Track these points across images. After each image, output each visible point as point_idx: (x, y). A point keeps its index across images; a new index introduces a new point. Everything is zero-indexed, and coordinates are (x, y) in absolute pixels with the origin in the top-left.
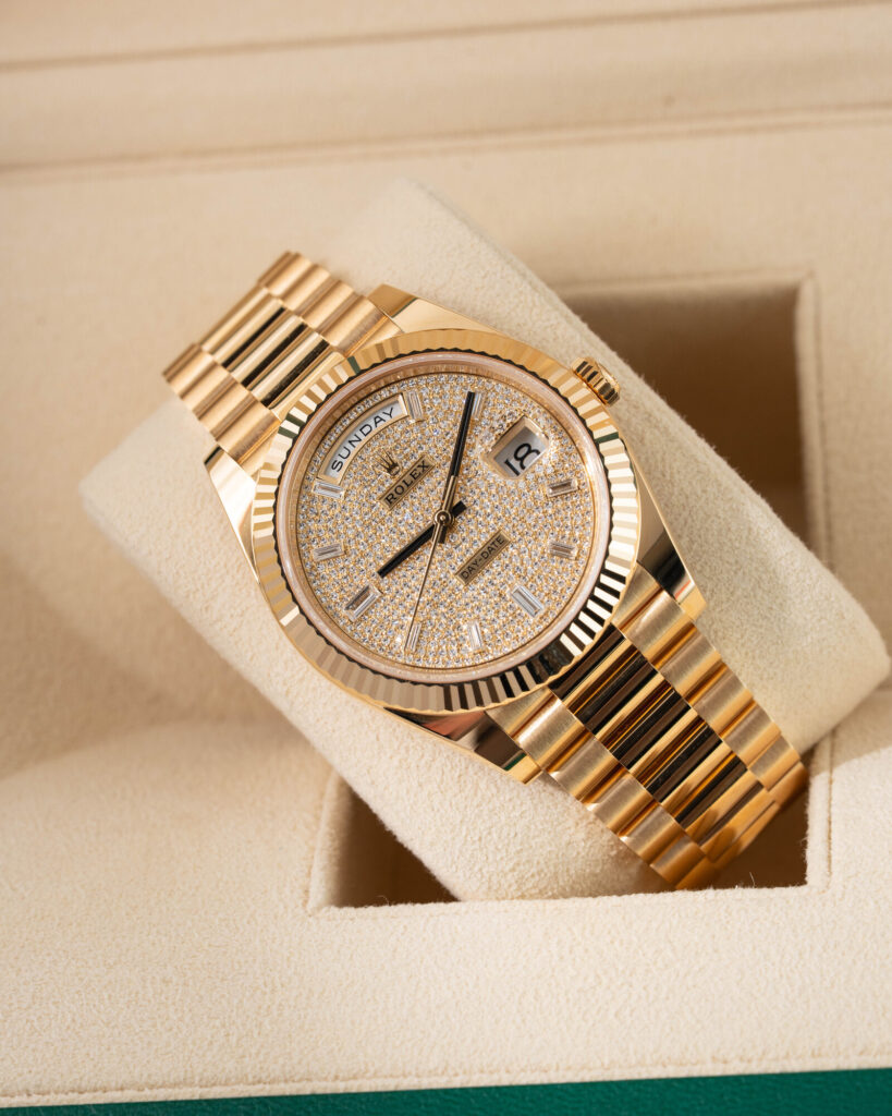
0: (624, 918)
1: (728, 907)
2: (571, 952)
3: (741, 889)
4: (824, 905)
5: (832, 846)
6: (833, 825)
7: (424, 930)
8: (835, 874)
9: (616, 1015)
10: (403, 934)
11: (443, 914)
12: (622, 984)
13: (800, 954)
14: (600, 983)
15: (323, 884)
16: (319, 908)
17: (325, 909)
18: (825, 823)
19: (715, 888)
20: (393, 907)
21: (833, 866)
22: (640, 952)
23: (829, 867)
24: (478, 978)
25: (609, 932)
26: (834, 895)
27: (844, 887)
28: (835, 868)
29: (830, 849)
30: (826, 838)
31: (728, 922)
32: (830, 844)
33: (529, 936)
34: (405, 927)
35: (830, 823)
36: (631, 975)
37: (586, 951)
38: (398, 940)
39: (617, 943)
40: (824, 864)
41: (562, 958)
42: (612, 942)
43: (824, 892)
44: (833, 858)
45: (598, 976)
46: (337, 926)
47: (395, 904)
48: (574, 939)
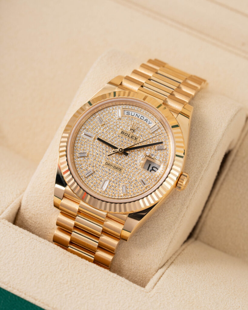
0: (86, 269)
1: (117, 282)
2: (64, 270)
3: (125, 279)
4: (145, 296)
5: (159, 281)
6: (164, 275)
7: (28, 241)
8: (154, 289)
9: (66, 295)
10: (21, 239)
11: (36, 239)
12: (73, 287)
13: (129, 307)
14: (67, 283)
15: (9, 212)
16: (3, 219)
17: (4, 220)
18: (162, 274)
19: (117, 274)
20: (23, 230)
21: (155, 287)
22: (84, 281)
23: (154, 286)
24: (33, 263)
25: (79, 270)
26: (150, 295)
27: (154, 294)
28: (156, 287)
29: (158, 281)
30: (159, 278)
31: (114, 286)
32: (159, 280)
33: (56, 259)
34: (23, 237)
35: (163, 274)
36: (77, 286)
37: (69, 272)
38: (18, 240)
39: (79, 275)
40: (153, 285)
41: (61, 270)
42: (78, 274)
43: (148, 292)
44: (157, 285)
45: (68, 281)
46: (4, 227)
47: (25, 229)
48: (68, 267)
